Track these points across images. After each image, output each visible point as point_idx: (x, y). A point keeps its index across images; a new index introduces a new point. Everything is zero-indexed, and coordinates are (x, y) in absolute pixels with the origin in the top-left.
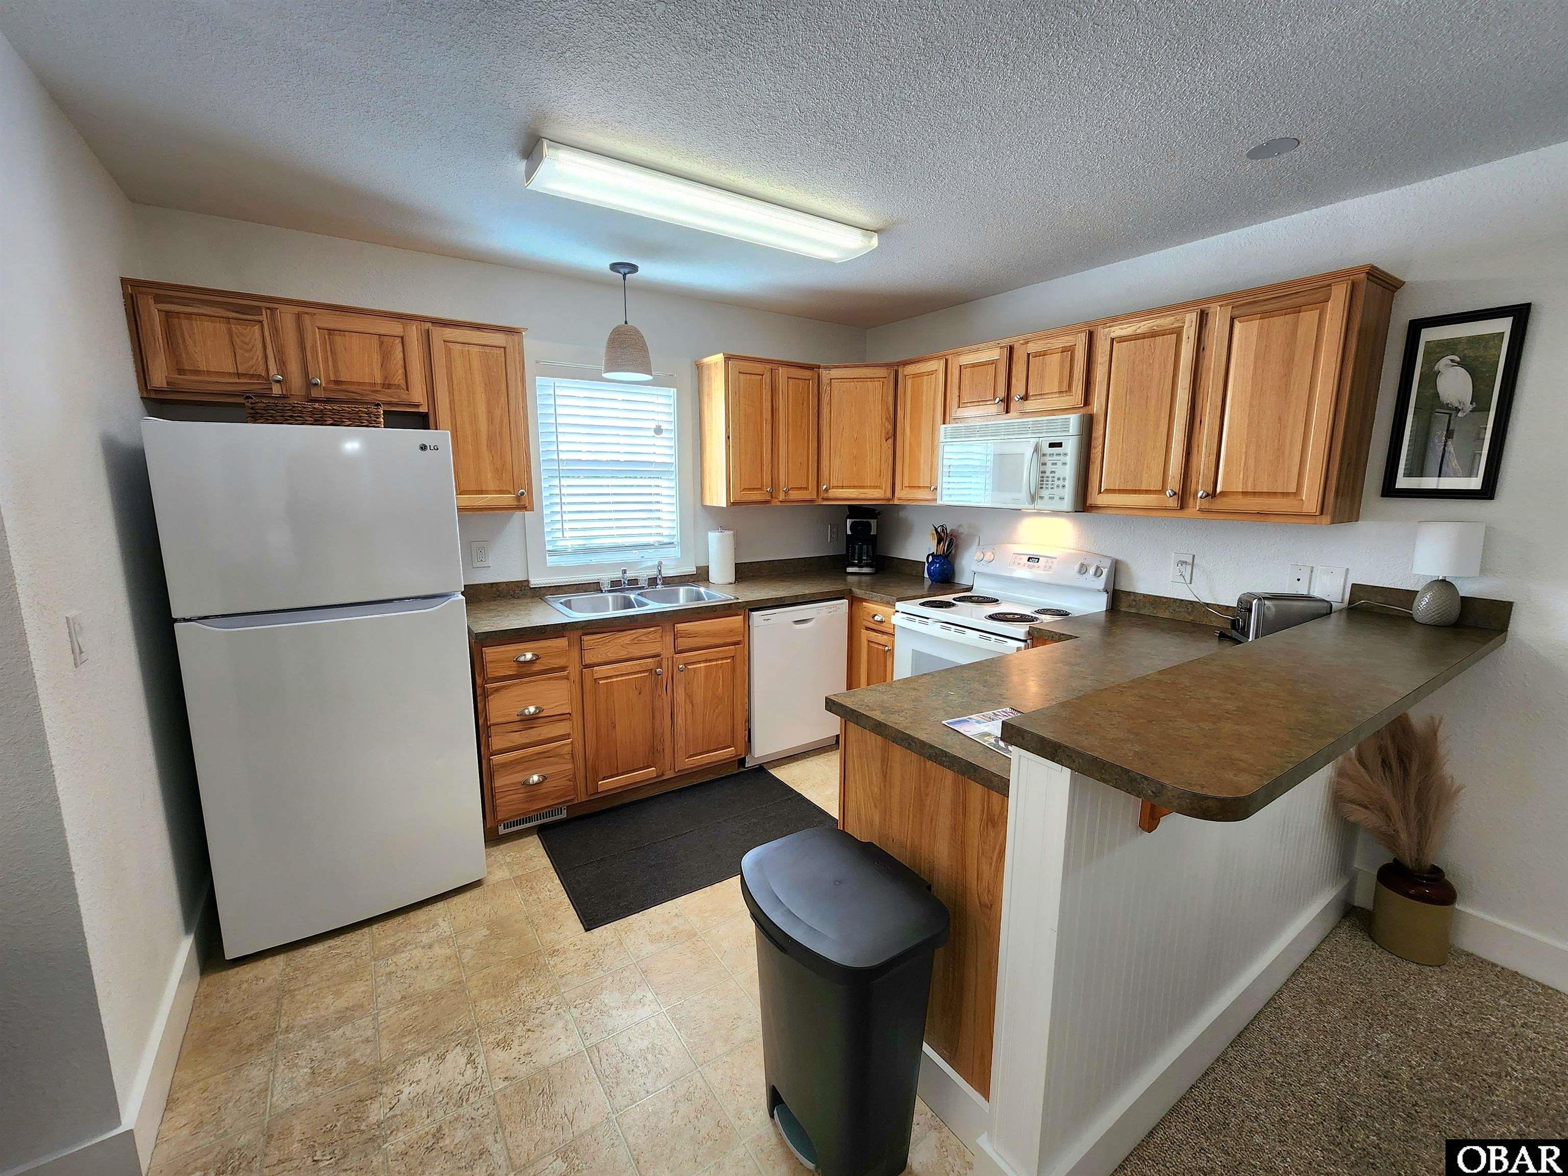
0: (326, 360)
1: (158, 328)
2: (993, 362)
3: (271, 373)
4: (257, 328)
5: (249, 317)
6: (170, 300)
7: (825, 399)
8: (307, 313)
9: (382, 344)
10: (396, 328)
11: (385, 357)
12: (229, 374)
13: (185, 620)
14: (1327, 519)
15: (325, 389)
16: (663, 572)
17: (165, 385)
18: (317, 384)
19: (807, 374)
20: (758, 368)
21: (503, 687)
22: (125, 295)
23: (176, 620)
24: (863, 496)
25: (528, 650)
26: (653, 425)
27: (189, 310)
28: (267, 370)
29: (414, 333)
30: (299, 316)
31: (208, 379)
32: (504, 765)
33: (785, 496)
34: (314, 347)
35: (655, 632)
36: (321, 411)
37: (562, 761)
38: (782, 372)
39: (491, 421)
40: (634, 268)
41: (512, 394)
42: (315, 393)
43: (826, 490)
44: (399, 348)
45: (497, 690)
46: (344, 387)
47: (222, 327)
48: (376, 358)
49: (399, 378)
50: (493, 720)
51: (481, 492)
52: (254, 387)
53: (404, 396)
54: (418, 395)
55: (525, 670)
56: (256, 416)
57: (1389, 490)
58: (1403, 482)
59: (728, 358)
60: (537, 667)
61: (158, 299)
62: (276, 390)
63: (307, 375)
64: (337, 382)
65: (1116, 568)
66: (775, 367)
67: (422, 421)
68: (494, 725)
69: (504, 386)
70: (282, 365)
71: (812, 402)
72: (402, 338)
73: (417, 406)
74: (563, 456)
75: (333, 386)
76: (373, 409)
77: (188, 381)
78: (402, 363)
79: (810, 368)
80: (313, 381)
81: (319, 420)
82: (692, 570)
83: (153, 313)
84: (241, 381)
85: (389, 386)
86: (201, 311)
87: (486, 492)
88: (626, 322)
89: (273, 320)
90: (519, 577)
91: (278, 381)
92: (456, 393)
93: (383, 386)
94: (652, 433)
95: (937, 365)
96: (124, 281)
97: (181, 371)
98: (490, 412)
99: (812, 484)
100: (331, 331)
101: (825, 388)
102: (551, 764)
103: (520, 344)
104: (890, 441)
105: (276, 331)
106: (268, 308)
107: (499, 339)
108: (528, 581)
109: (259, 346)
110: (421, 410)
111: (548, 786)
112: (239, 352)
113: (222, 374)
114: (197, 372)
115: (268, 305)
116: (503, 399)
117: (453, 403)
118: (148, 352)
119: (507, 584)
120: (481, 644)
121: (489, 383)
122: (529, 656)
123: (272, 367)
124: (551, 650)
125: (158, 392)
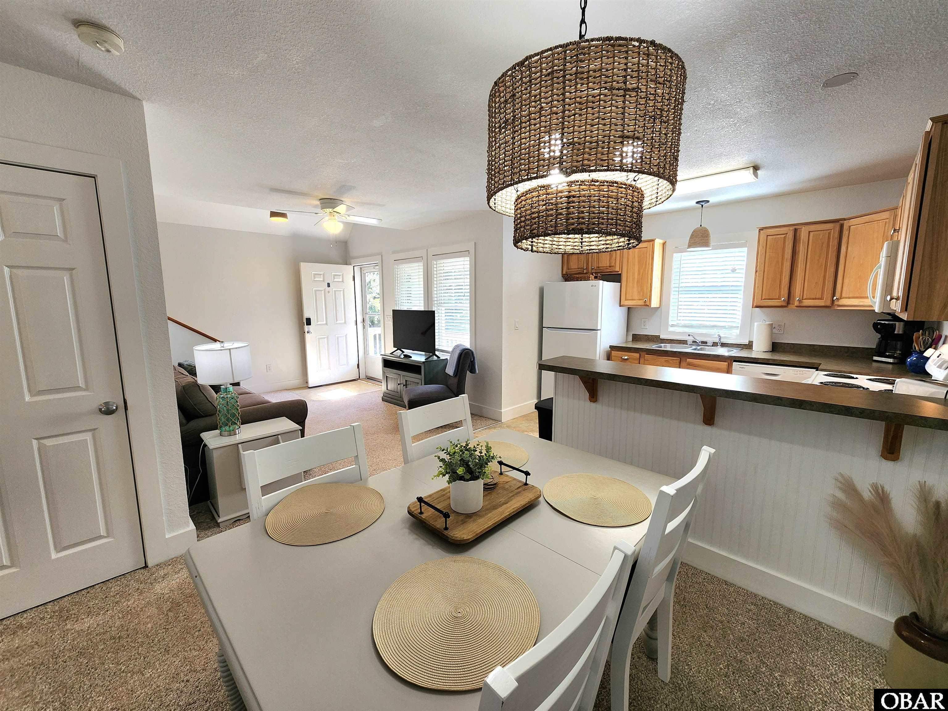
7: (844, 240)
12: (576, 269)
15: (595, 270)
16: (721, 340)
19: (829, 226)
20: (783, 230)
23: (543, 328)
26: (731, 268)
33: (799, 303)
34: (594, 259)
35: (676, 360)
38: (805, 230)
39: (639, 274)
40: (707, 201)
41: (647, 264)
42: (593, 271)
43: (838, 299)
51: (633, 300)
52: (581, 271)
53: (614, 269)
54: (618, 269)
59: (761, 230)
64: (598, 267)
66: (798, 227)
69: (645, 261)
71: (833, 243)
73: (618, 272)
74: (681, 285)
77: (569, 271)
82: (746, 342)
84: (579, 270)
87: (635, 300)
88: (701, 226)
90: (656, 333)
92: (629, 265)
94: (730, 272)
97: (568, 269)
98: (639, 271)
99: (827, 295)
101: (845, 232)
103: (653, 244)
108: (660, 336)
114: (571, 269)
116: (644, 266)
117: (628, 269)
118: (564, 265)
119: (651, 336)
120: (612, 349)
121: (640, 262)
122: (626, 357)
123: (585, 265)
124: (633, 357)
125: (564, 275)
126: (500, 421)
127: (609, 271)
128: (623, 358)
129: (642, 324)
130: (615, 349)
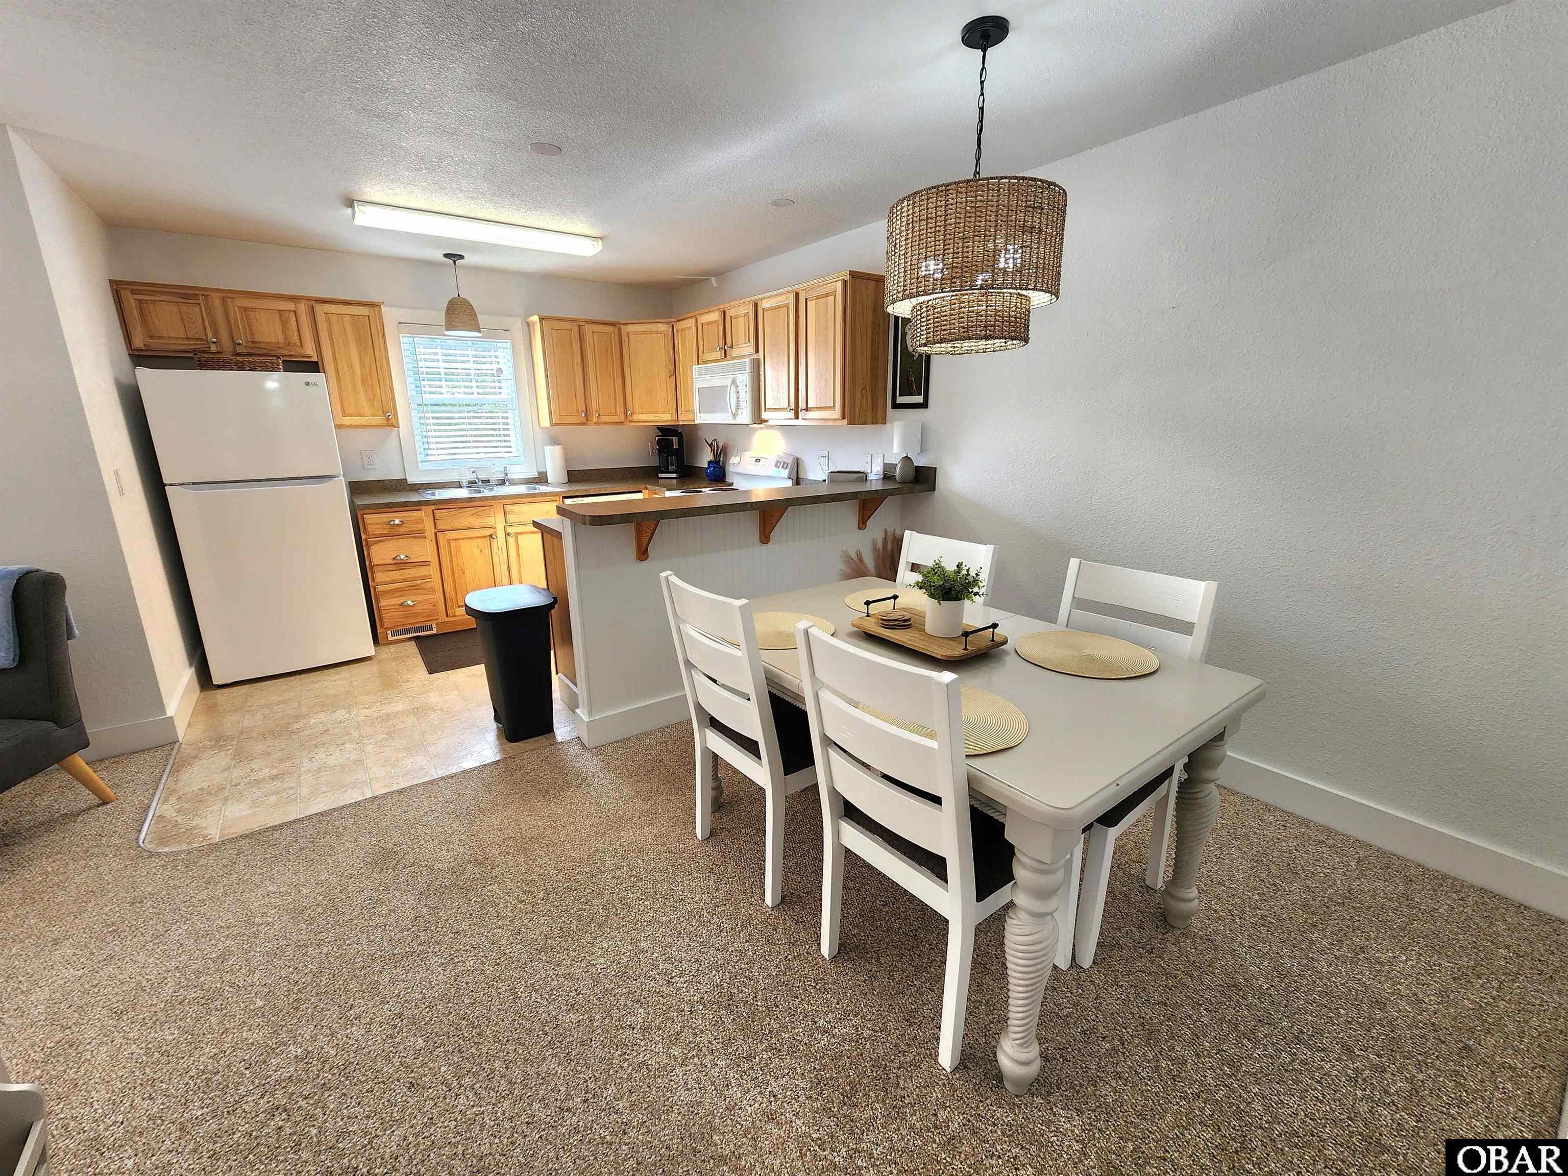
0: (244, 327)
1: (135, 312)
2: (716, 322)
3: (209, 337)
4: (197, 309)
5: (191, 301)
6: (141, 292)
7: (625, 347)
8: (229, 298)
9: (281, 316)
10: (290, 306)
11: (284, 325)
12: (182, 338)
13: (171, 485)
14: (845, 421)
15: (245, 347)
16: (510, 477)
17: (142, 347)
18: (240, 344)
19: (609, 329)
20: (568, 325)
21: (380, 541)
22: (112, 289)
23: (166, 485)
24: (656, 419)
25: (397, 518)
27: (152, 298)
28: (206, 335)
29: (302, 308)
30: (223, 300)
31: (169, 342)
32: (386, 592)
33: (598, 419)
34: (236, 320)
35: (489, 509)
36: (241, 362)
37: (427, 592)
38: (588, 328)
39: (363, 367)
40: (462, 257)
41: (377, 348)
42: (239, 350)
43: (632, 414)
44: (294, 319)
45: (376, 543)
46: (258, 345)
47: (175, 308)
48: (278, 326)
49: (295, 338)
50: (375, 561)
51: (360, 415)
52: (199, 346)
53: (300, 350)
54: (310, 350)
55: (394, 531)
56: (203, 365)
57: (896, 406)
58: (901, 400)
59: (542, 319)
60: (403, 530)
61: (133, 292)
62: (213, 348)
63: (233, 337)
64: (254, 342)
65: (797, 463)
66: (583, 324)
67: (314, 367)
68: (377, 565)
69: (370, 342)
70: (216, 333)
71: (616, 350)
72: (295, 312)
73: (310, 357)
75: (250, 345)
76: (274, 360)
77: (155, 344)
78: (296, 328)
79: (612, 324)
80: (237, 342)
81: (241, 367)
82: (534, 474)
83: (130, 301)
84: (190, 342)
85: (289, 345)
86: (161, 299)
87: (363, 415)
88: (459, 295)
89: (207, 302)
90: (398, 476)
91: (214, 342)
92: (336, 348)
93: (283, 344)
95: (691, 323)
96: (110, 281)
97: (151, 337)
98: (362, 361)
99: (620, 410)
100: (246, 309)
101: (624, 338)
102: (419, 594)
103: (380, 312)
104: (673, 377)
105: (210, 310)
106: (203, 295)
107: (363, 311)
108: (406, 479)
109: (200, 321)
110: (313, 360)
111: (419, 609)
112: (187, 324)
113: (177, 338)
114: (162, 338)
115: (201, 292)
116: (370, 351)
117: (334, 354)
118: (131, 328)
119: (390, 481)
120: (362, 512)
121: (360, 341)
122: (397, 522)
123: (210, 335)
124: (413, 519)
125: (138, 350)
126: (173, 743)
127: (288, 353)
128: (392, 523)
129: (365, 462)
130: (370, 509)
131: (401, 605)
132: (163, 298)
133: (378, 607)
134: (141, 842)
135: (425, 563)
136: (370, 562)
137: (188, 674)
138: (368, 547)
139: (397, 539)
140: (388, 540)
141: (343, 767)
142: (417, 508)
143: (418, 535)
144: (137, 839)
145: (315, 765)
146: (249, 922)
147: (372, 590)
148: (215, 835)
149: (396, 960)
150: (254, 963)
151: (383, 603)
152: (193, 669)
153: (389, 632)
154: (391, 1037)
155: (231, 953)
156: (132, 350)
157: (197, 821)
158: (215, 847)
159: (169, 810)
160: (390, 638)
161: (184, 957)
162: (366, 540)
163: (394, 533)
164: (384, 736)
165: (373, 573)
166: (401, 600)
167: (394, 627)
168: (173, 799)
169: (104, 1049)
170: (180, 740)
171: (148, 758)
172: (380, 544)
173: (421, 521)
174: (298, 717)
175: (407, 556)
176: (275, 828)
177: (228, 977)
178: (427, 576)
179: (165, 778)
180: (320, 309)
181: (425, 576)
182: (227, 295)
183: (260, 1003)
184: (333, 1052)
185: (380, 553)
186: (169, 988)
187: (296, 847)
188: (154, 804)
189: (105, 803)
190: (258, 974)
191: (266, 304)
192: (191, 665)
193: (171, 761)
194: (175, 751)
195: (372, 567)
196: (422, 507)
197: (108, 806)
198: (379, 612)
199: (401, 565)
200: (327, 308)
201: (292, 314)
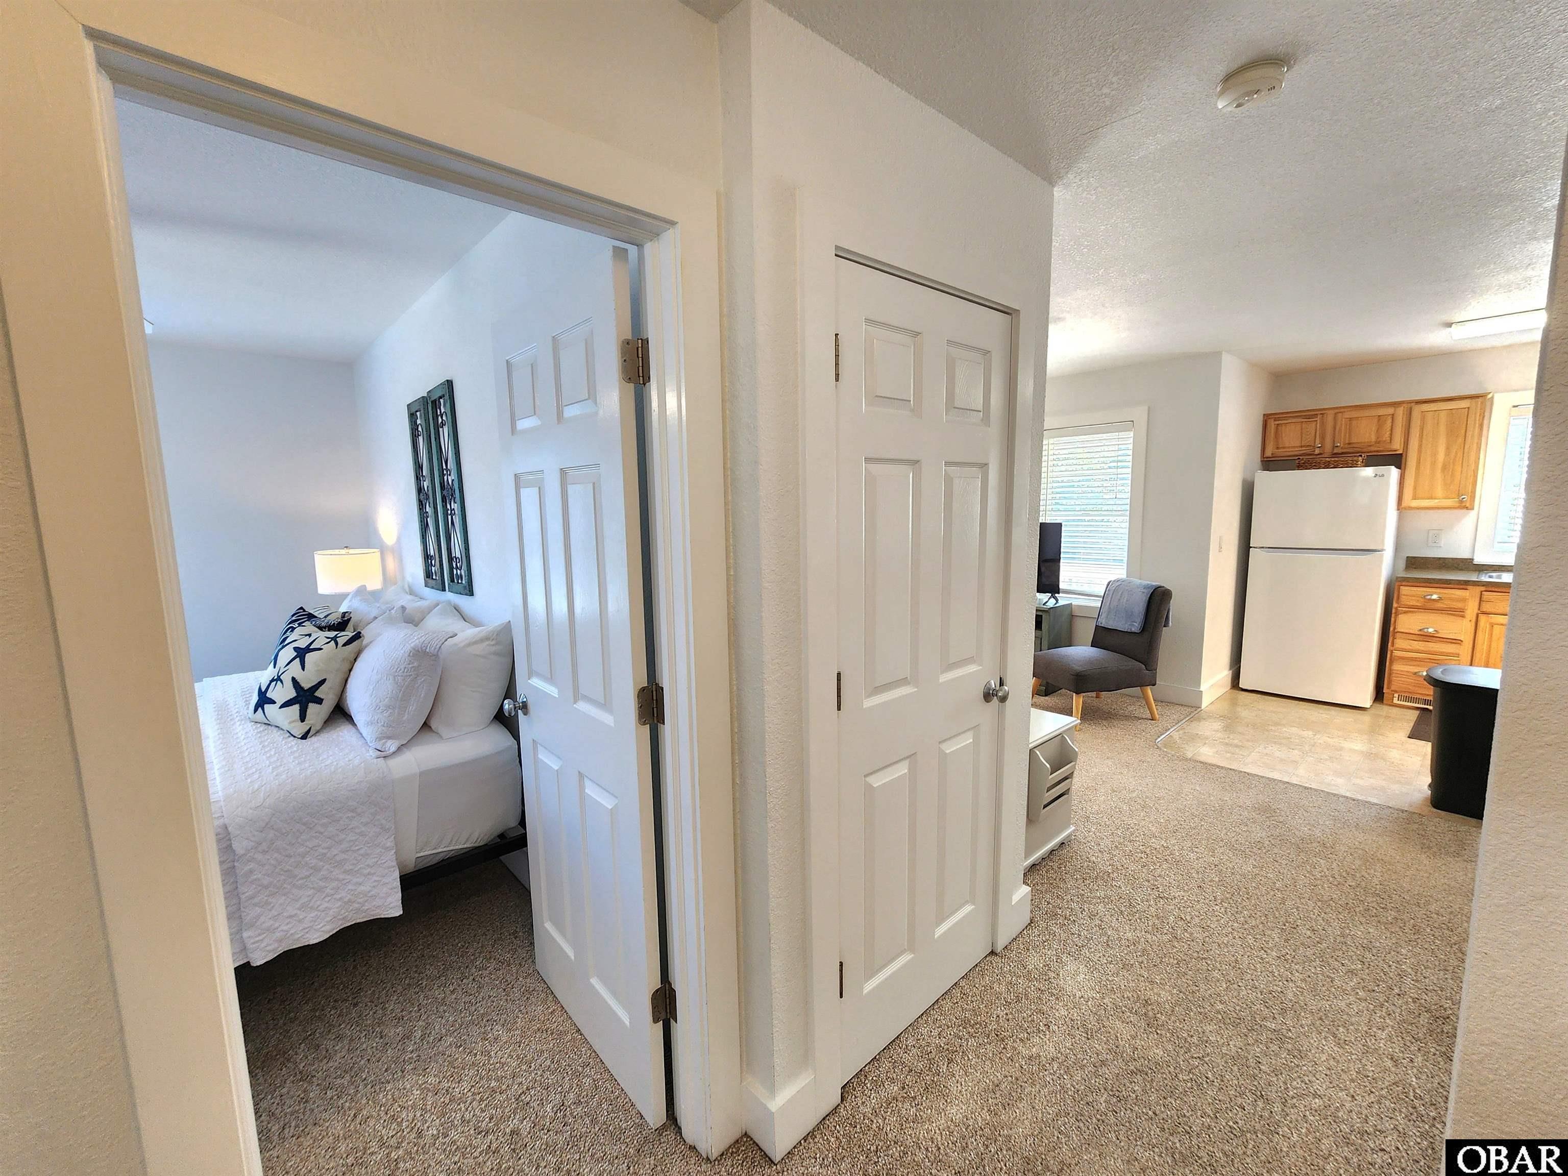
0: (1346, 433)
1: (1273, 431)
3: (1317, 444)
4: (1314, 424)
5: (1311, 420)
6: (1281, 419)
8: (1341, 412)
9: (1379, 421)
10: (1390, 411)
11: (1380, 427)
12: (1297, 447)
13: (1254, 547)
15: (1342, 448)
17: (1270, 456)
18: (1338, 447)
21: (1410, 612)
22: (1264, 420)
23: (1251, 547)
25: (1435, 593)
27: (1286, 421)
28: (1315, 442)
29: (1401, 411)
30: (1336, 415)
31: (1288, 450)
32: (1402, 658)
34: (1340, 430)
39: (1447, 454)
42: (1336, 451)
44: (1390, 421)
45: (1405, 612)
46: (1352, 446)
47: (1299, 426)
48: (1375, 428)
49: (1387, 436)
50: (1399, 628)
52: (1307, 451)
53: (1388, 446)
54: (1397, 446)
55: (1429, 605)
56: (1300, 467)
60: (1439, 605)
61: (1275, 420)
62: (1317, 452)
63: (1334, 442)
64: (1350, 443)
67: (1395, 460)
68: (1400, 632)
69: (1463, 432)
70: (1323, 439)
72: (1393, 415)
73: (1396, 451)
75: (1346, 446)
76: (1357, 457)
77: (1280, 452)
78: (1390, 429)
80: (1336, 445)
81: (1327, 466)
83: (1272, 426)
84: (1303, 449)
85: (1379, 443)
86: (1291, 421)
89: (1322, 419)
90: (1466, 555)
91: (1318, 447)
92: (1425, 441)
93: (1376, 442)
96: (1264, 414)
98: (1447, 449)
100: (1351, 419)
103: (1489, 401)
105: (1323, 424)
106: (1321, 414)
107: (1465, 404)
108: (1472, 559)
109: (1314, 432)
110: (1398, 453)
112: (1304, 435)
113: (1295, 447)
114: (1284, 447)
115: (1320, 412)
116: (1460, 440)
117: (1420, 446)
118: (1267, 442)
119: (1452, 559)
120: (1400, 583)
121: (1452, 433)
122: (1435, 597)
123: (1318, 441)
124: (1453, 596)
125: (1267, 458)
126: (1198, 707)
127: (1376, 449)
128: (1429, 597)
129: (1430, 539)
130: (1408, 582)
131: (1415, 673)
132: (1294, 420)
133: (1390, 670)
134: (1157, 741)
135: (1457, 642)
136: (1395, 629)
137: (1225, 674)
138: (1397, 614)
139: (1428, 612)
140: (1419, 612)
141: (1282, 760)
142: (1464, 587)
143: (1459, 613)
144: (1156, 739)
145: (1265, 751)
146: (1179, 794)
147: (1389, 653)
148: (1189, 755)
149: (1232, 848)
150: (1170, 807)
151: (1398, 667)
152: (1231, 672)
153: (1396, 695)
154: (1205, 868)
155: (1164, 799)
156: (1264, 458)
157: (1186, 746)
158: (1187, 760)
159: (1176, 736)
160: (1396, 701)
161: (1146, 789)
162: (1396, 608)
163: (1427, 607)
164: (1327, 757)
165: (1394, 638)
166: (1415, 670)
167: (1402, 692)
168: (1181, 732)
169: (1104, 797)
170: (1203, 707)
171: (1182, 709)
172: (1410, 614)
173: (1464, 600)
174: (1277, 724)
175: (1435, 631)
176: (1218, 767)
177: (1156, 805)
178: (1456, 654)
179: (1184, 721)
180: (1417, 410)
181: (1450, 653)
182: (1338, 411)
183: (1162, 821)
184: (1178, 854)
185: (1405, 623)
186: (1134, 795)
187: (1223, 780)
188: (1171, 730)
189: (1152, 720)
190: (1169, 812)
191: (1367, 413)
192: (1230, 669)
193: (1191, 716)
194: (1196, 712)
195: (1395, 633)
196: (1469, 587)
197: (1154, 721)
198: (1390, 674)
199: (1426, 637)
200: (1425, 407)
201: (1390, 417)
